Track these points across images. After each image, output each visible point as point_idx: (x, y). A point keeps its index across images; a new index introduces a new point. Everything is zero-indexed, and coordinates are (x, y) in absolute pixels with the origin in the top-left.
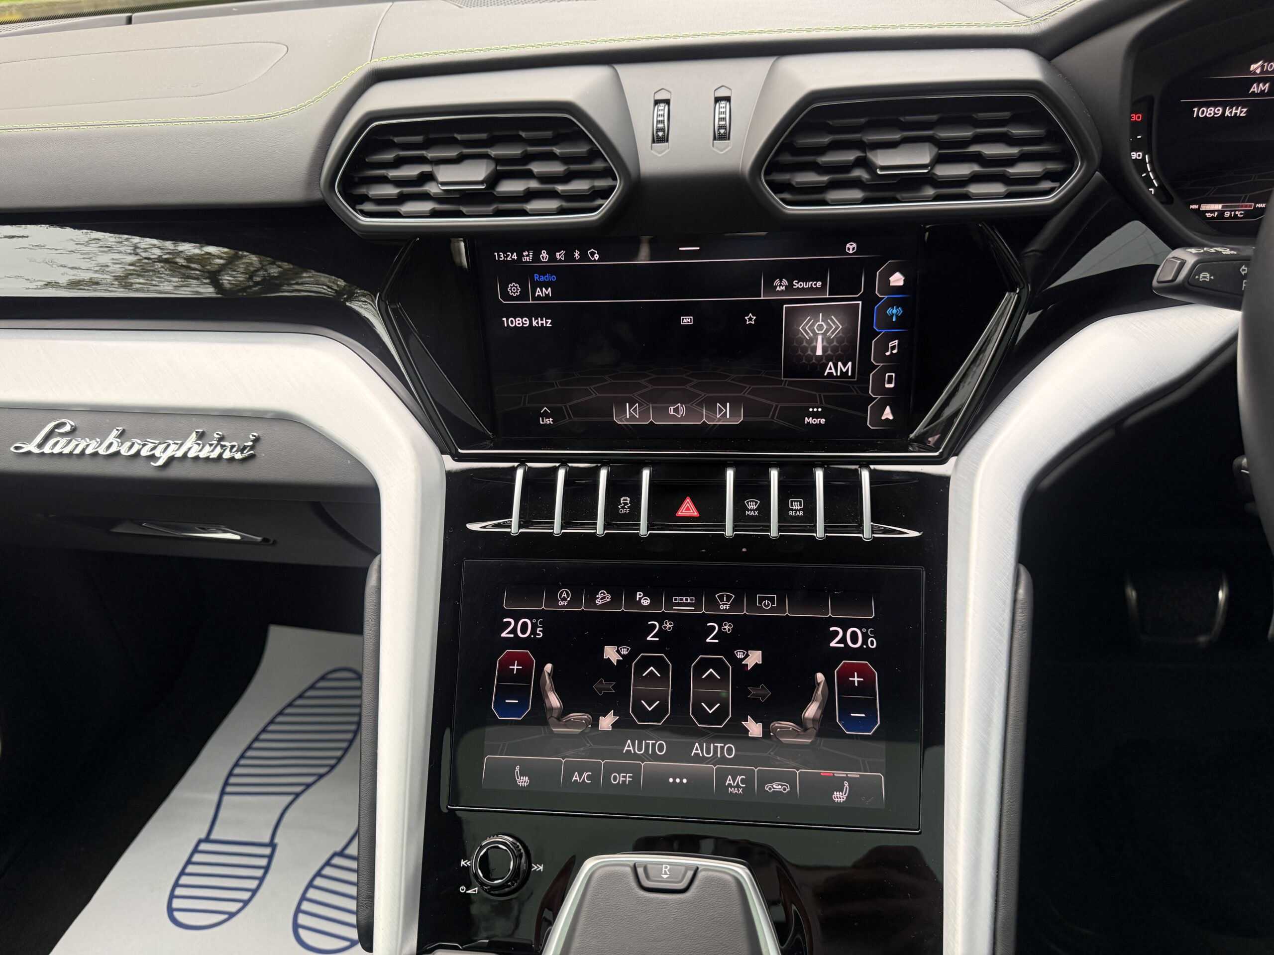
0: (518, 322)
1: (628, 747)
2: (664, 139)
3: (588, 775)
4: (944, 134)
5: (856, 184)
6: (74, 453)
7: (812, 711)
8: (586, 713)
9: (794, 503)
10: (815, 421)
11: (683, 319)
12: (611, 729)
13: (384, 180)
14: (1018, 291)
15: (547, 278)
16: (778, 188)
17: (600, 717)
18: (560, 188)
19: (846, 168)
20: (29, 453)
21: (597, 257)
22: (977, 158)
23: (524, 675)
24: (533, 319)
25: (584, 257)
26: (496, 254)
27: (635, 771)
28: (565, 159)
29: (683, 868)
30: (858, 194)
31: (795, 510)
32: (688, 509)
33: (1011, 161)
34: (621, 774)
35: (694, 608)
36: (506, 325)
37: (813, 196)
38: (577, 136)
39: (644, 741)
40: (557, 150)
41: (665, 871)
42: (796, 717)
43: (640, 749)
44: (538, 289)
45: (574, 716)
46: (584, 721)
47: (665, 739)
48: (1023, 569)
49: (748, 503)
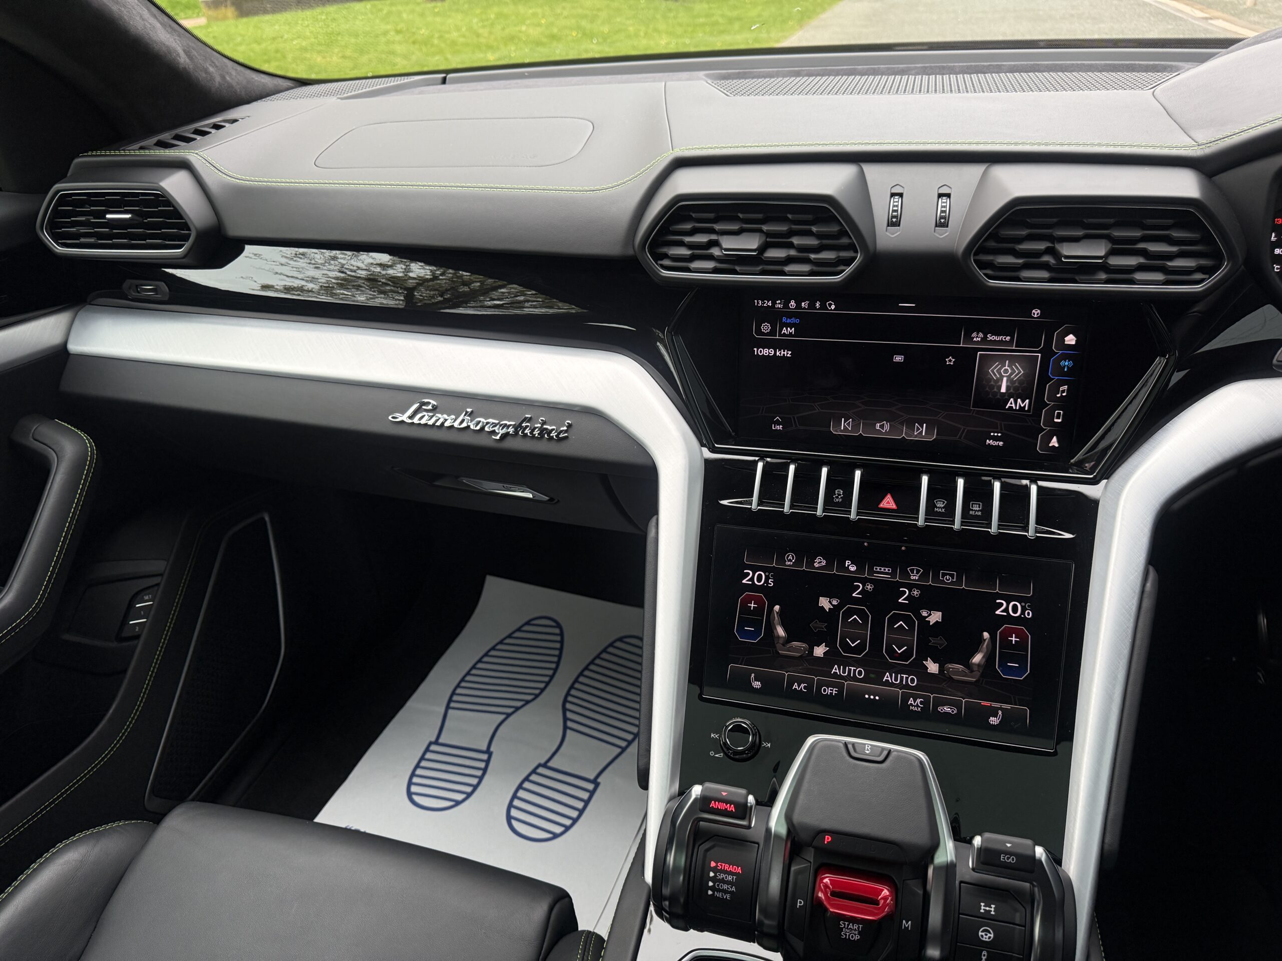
0: (765, 352)
1: (835, 669)
2: (897, 224)
3: (805, 686)
4: (1117, 233)
5: (1045, 266)
6: (436, 424)
7: (978, 658)
8: (804, 642)
9: (974, 505)
10: (994, 443)
11: (896, 357)
12: (822, 657)
13: (681, 244)
14: (1167, 357)
15: (792, 321)
16: (982, 265)
17: (815, 647)
18: (813, 256)
19: (1038, 254)
20: (403, 422)
21: (833, 307)
22: (1144, 253)
23: (759, 611)
24: (778, 350)
25: (823, 306)
26: (756, 301)
27: (840, 687)
28: (819, 236)
29: (880, 749)
30: (1045, 274)
31: (974, 510)
32: (888, 502)
33: (1171, 257)
34: (830, 688)
35: (890, 576)
36: (756, 354)
37: (1011, 273)
39: (847, 668)
40: (814, 229)
41: (867, 749)
42: (965, 660)
43: (844, 672)
44: (785, 328)
45: (795, 644)
46: (803, 648)
47: (864, 668)
48: (1151, 569)
49: (937, 502)
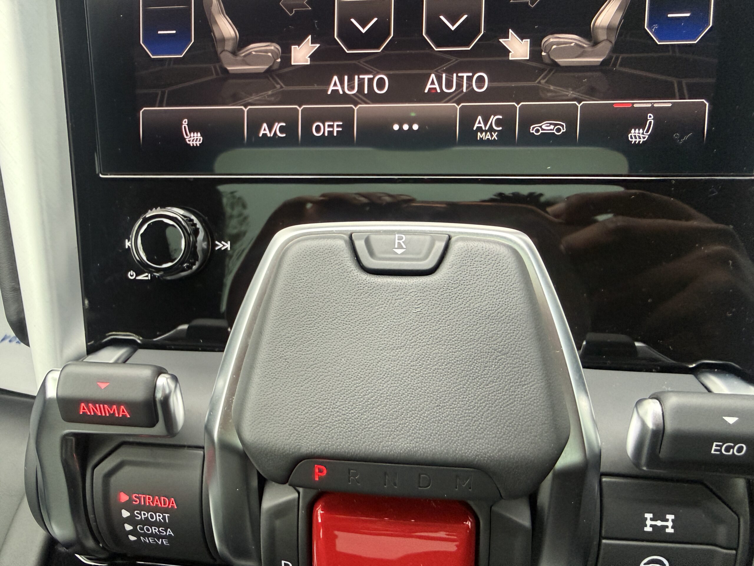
1: (335, 85)
3: (281, 127)
7: (607, 15)
8: (272, 41)
12: (309, 63)
17: (293, 47)
27: (346, 118)
29: (428, 238)
34: (327, 124)
39: (357, 77)
41: (399, 243)
43: (351, 88)
45: (255, 47)
46: (270, 54)
47: (387, 72)
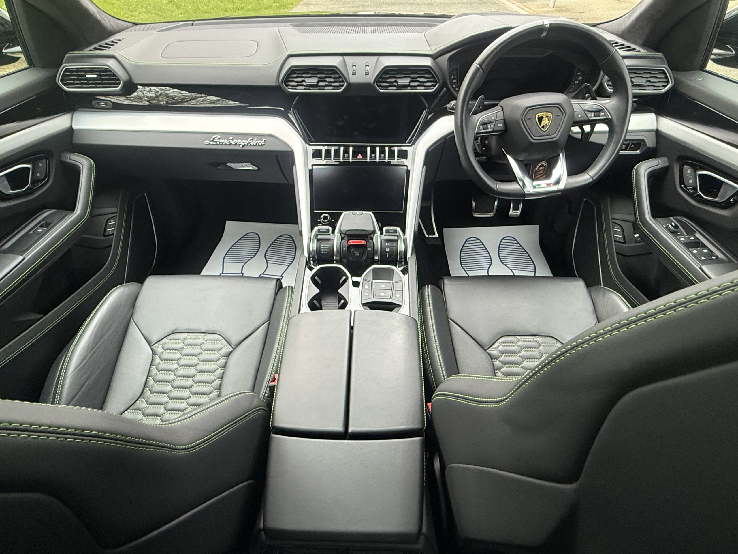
2: (355, 74)
4: (412, 76)
5: (394, 86)
6: (220, 144)
9: (382, 154)
13: (294, 81)
14: (427, 110)
16: (379, 86)
18: (332, 84)
19: (392, 82)
20: (209, 144)
22: (418, 81)
28: (334, 78)
29: (360, 212)
30: (395, 88)
31: (382, 156)
32: (360, 156)
33: (425, 82)
37: (386, 88)
38: (337, 73)
40: (332, 76)
49: (372, 156)
